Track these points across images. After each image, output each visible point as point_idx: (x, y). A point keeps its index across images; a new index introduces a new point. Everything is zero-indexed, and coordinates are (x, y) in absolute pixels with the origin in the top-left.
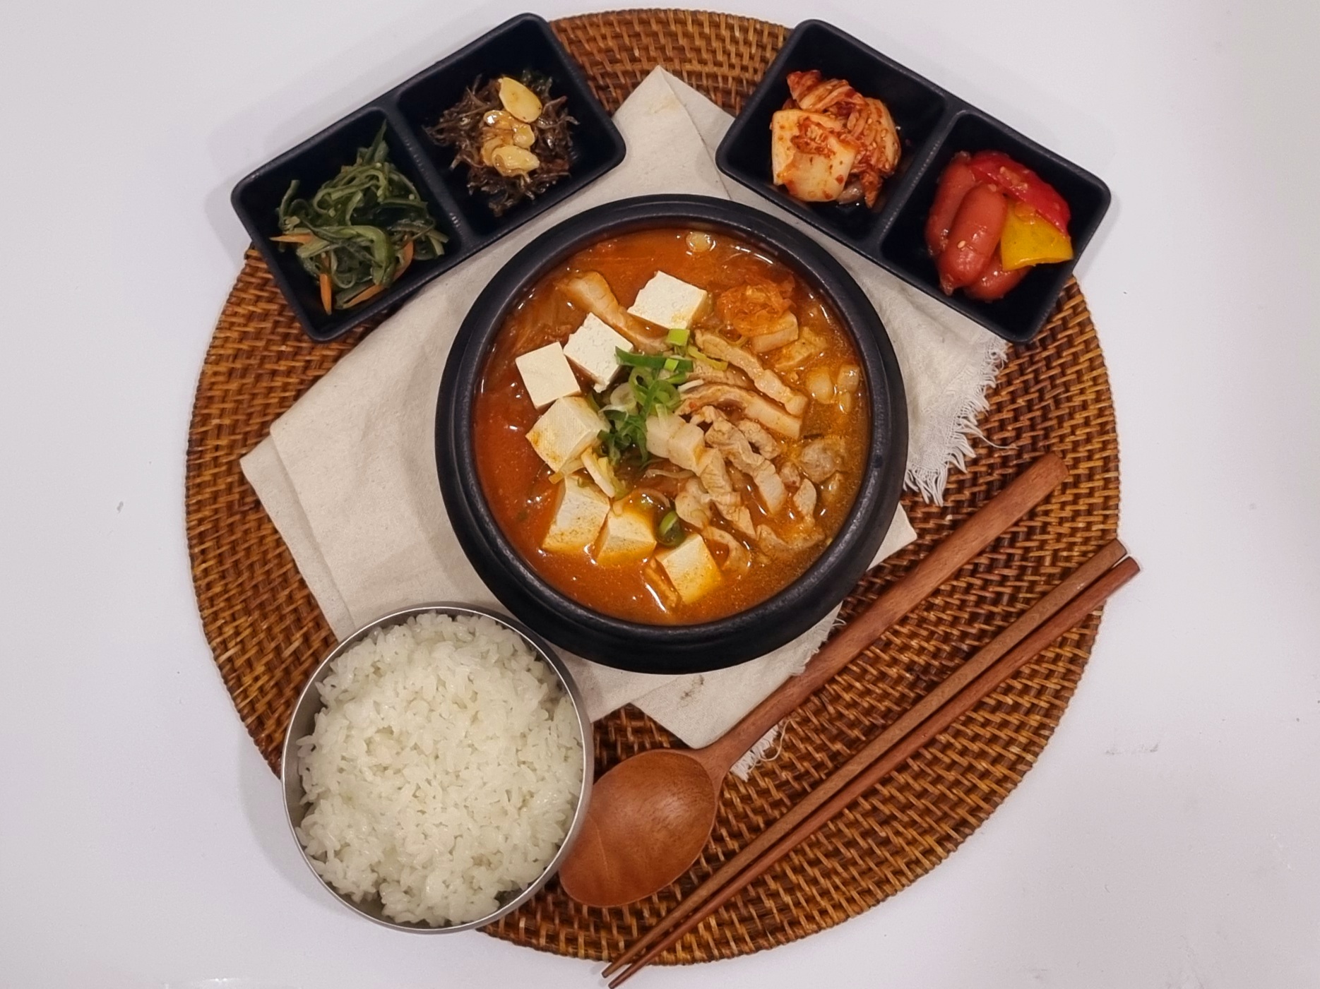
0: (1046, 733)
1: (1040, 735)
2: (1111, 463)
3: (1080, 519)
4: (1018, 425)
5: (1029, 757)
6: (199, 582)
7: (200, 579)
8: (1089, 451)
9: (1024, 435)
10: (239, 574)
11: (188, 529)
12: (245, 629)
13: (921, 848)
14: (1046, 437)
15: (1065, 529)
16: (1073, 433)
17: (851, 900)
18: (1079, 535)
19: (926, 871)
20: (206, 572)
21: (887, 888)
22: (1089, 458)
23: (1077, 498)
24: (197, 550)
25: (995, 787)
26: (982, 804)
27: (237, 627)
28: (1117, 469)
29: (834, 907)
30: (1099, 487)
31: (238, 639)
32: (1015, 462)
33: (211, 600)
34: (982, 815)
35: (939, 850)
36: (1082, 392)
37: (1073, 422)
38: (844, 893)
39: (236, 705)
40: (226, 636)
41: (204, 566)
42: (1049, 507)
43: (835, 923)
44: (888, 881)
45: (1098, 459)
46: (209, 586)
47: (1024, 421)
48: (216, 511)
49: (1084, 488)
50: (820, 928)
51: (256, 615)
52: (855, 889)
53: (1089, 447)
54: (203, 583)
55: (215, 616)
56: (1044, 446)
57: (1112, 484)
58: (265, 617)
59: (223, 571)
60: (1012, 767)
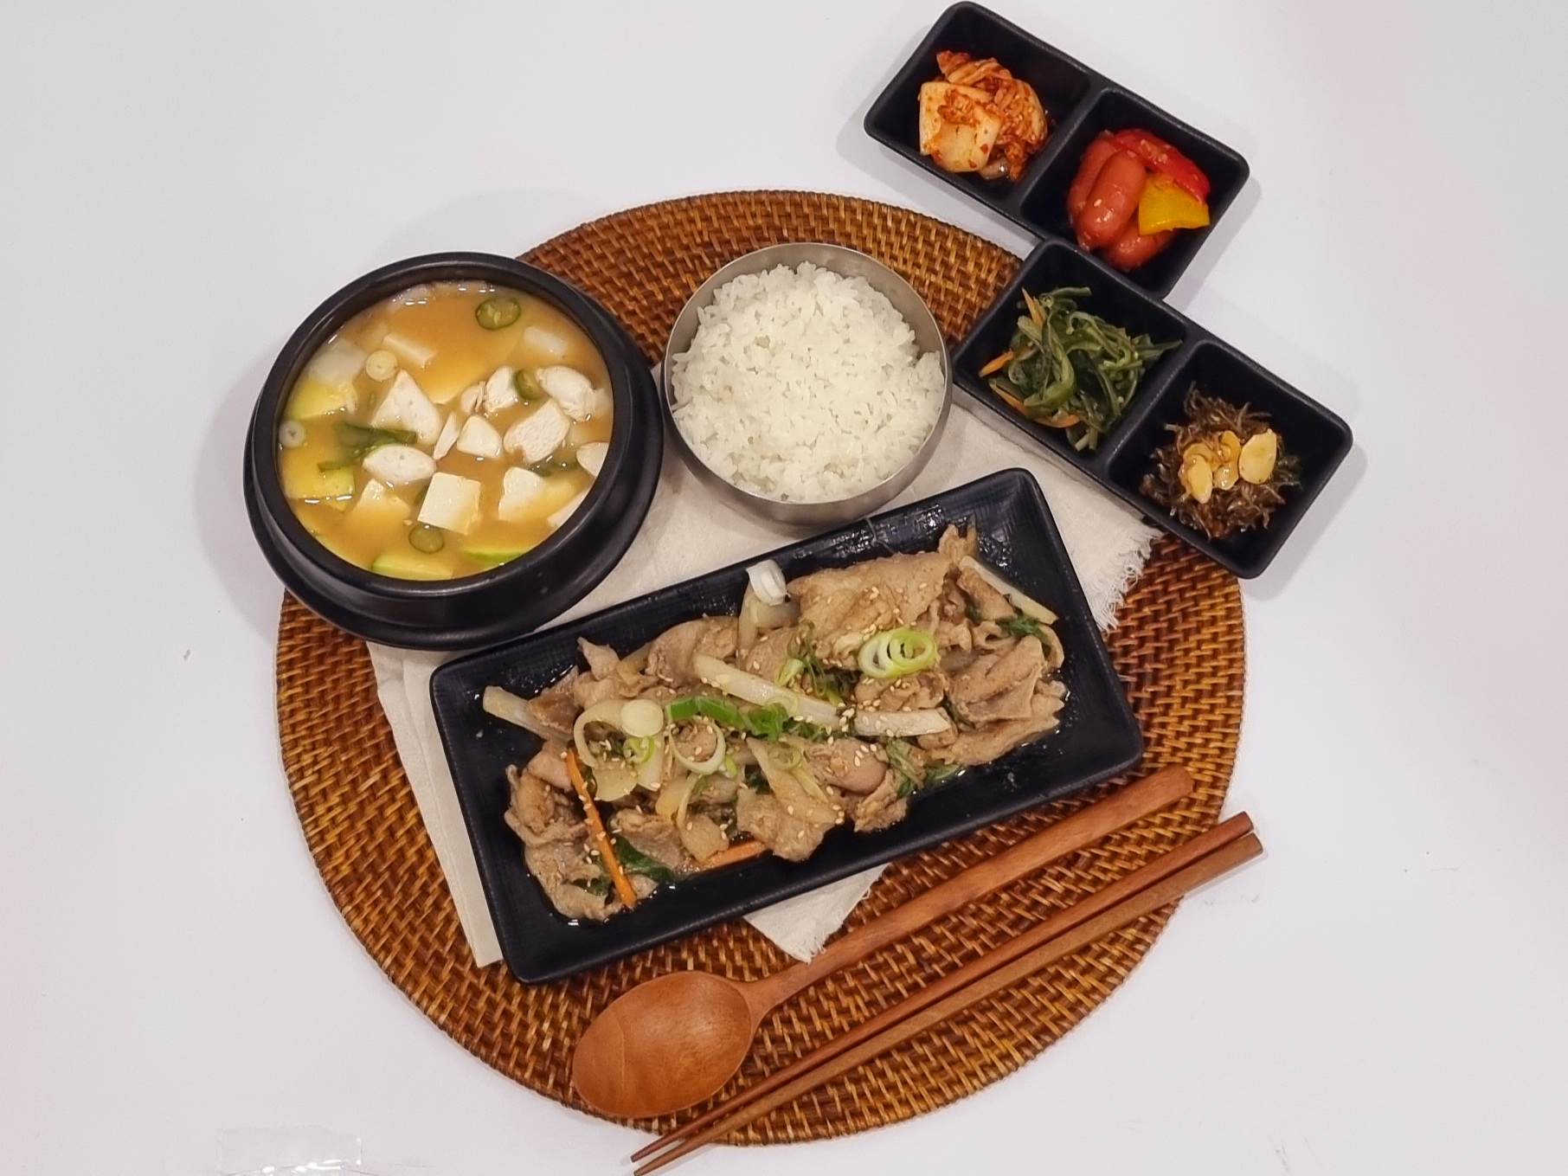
0: (1140, 947)
1: (1134, 950)
2: (1236, 680)
3: (1198, 735)
4: (1142, 634)
5: (1121, 971)
6: (283, 708)
7: (284, 705)
8: (1214, 667)
9: (1147, 645)
10: (325, 704)
11: (279, 655)
12: (324, 759)
13: (997, 1052)
14: (1171, 649)
15: (1182, 743)
16: (1199, 648)
17: (919, 1097)
18: (1195, 750)
19: (1001, 1076)
20: (291, 699)
21: (958, 1089)
22: (1214, 675)
23: (1197, 712)
24: (284, 676)
25: (1081, 997)
26: (1066, 1013)
27: (316, 756)
28: (1241, 688)
29: (900, 1101)
30: (1220, 704)
31: (316, 768)
32: (1134, 671)
33: (294, 727)
34: (1065, 1024)
35: (1017, 1056)
36: (1213, 606)
37: (1198, 637)
38: (911, 1089)
39: (306, 833)
40: (304, 764)
41: (290, 692)
42: (1165, 719)
43: (899, 1120)
44: (960, 1082)
45: (1223, 676)
46: (293, 713)
47: (1149, 630)
48: (308, 640)
49: (1205, 703)
50: (882, 1124)
51: (336, 747)
52: (924, 1086)
53: (1215, 664)
54: (288, 709)
55: (295, 743)
56: (1167, 659)
57: (1235, 702)
58: (345, 750)
59: (308, 700)
60: (1102, 980)
